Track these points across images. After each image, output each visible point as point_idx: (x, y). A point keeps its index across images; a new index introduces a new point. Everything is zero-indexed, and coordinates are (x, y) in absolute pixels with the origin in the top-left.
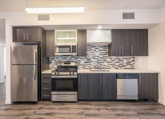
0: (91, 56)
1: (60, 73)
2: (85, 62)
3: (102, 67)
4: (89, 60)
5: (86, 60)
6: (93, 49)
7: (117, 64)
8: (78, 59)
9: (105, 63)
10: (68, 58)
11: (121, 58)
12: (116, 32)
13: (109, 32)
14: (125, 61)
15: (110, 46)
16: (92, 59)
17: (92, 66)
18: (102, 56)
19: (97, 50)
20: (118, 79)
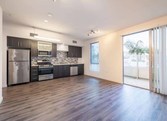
0: (58, 57)
1: (44, 66)
2: (55, 60)
3: (64, 62)
4: (57, 59)
5: (55, 59)
6: (59, 53)
7: (71, 61)
8: (51, 59)
9: (65, 61)
10: (44, 58)
11: (72, 58)
12: (70, 47)
13: (67, 47)
14: (74, 60)
15: (67, 52)
16: (59, 59)
17: (59, 62)
18: (64, 57)
19: (61, 54)
20: (71, 67)
